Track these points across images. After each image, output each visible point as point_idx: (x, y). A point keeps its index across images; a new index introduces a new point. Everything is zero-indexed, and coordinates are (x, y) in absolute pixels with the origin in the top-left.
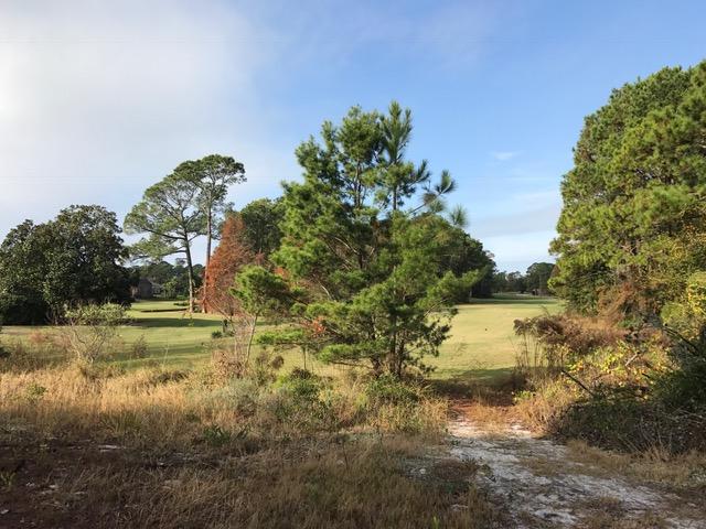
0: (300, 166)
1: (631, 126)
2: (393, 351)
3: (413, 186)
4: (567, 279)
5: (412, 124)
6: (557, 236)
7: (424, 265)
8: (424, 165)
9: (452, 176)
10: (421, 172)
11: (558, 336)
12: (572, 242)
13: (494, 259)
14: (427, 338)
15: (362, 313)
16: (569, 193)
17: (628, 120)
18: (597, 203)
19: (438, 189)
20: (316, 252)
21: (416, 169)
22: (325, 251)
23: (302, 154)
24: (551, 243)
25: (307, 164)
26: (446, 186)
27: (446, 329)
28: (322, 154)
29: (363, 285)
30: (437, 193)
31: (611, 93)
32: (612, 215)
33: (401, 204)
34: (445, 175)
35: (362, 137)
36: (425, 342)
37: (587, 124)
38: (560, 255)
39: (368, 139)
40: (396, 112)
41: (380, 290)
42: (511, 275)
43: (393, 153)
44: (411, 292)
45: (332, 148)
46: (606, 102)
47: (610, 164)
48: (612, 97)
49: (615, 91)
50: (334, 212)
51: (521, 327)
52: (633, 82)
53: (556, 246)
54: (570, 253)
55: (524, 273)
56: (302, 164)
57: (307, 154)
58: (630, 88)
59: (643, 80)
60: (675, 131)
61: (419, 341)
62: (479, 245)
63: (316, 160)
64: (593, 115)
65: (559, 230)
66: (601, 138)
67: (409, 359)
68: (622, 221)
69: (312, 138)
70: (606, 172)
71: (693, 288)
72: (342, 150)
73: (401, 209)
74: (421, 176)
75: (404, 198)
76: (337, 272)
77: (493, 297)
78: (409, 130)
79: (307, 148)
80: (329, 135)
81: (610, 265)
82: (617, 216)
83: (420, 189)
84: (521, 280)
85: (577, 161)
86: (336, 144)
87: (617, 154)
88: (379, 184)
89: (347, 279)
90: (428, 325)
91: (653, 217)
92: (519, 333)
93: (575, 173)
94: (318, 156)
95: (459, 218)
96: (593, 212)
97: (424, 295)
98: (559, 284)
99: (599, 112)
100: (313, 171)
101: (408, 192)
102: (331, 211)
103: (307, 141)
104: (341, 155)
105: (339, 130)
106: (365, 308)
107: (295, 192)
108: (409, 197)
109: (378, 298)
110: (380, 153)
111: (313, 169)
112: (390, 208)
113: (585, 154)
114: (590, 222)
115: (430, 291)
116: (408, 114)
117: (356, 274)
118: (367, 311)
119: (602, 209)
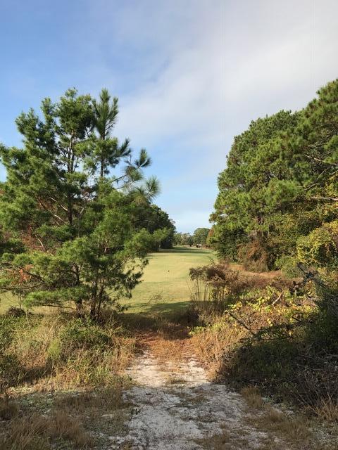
0: (19, 133)
1: (262, 144)
2: (94, 294)
3: (117, 159)
4: (219, 238)
5: (118, 109)
6: (215, 211)
7: (123, 222)
8: (127, 143)
9: (149, 154)
10: (124, 148)
11: (222, 281)
12: (224, 215)
13: (174, 225)
14: (124, 282)
15: (63, 264)
16: (223, 184)
17: (260, 140)
18: (240, 191)
19: (137, 164)
20: (25, 207)
21: (120, 145)
22: (32, 206)
23: (21, 122)
24: (211, 215)
25: (26, 132)
26: (143, 162)
27: (139, 275)
28: (41, 125)
29: (67, 239)
30: (136, 166)
31: (250, 123)
32: (249, 199)
33: (107, 172)
34: (143, 152)
35: (76, 114)
36: (121, 286)
37: (236, 141)
38: (216, 223)
39: (82, 116)
40: (105, 98)
41: (80, 243)
42: (185, 234)
43: (102, 130)
44: (112, 244)
45: (50, 121)
46: (247, 128)
47: (248, 166)
48: (251, 126)
49: (253, 122)
50: (44, 172)
51: (195, 273)
52: (263, 117)
53: (214, 218)
54: (222, 222)
55: (192, 234)
56: (22, 131)
57: (26, 123)
58: (261, 121)
59: (269, 116)
60: (293, 145)
61: (116, 286)
62: (166, 216)
63: (34, 129)
64: (239, 136)
65: (216, 207)
66: (244, 151)
67: (109, 300)
68: (255, 203)
69: (32, 111)
70: (246, 172)
71: (301, 247)
72: (59, 124)
73: (106, 176)
74: (124, 151)
75: (109, 168)
76: (44, 226)
77: (173, 248)
78: (116, 113)
79: (27, 118)
80: (47, 109)
81: (246, 230)
82: (252, 199)
83: (123, 162)
84: (191, 238)
85: (229, 163)
86: (53, 118)
87: (253, 160)
88: (88, 154)
89: (53, 233)
90: (125, 272)
91: (278, 200)
92: (193, 278)
93: (227, 171)
94: (37, 127)
95: (153, 187)
96: (238, 196)
97: (121, 249)
98: (214, 242)
99: (243, 134)
100: (31, 137)
101: (114, 162)
102: (41, 172)
103: (27, 112)
104: (57, 127)
105: (56, 108)
106: (66, 258)
107: (10, 154)
108: (114, 167)
109: (78, 250)
110: (91, 130)
111: (30, 136)
112: (97, 175)
113: (233, 160)
114: (235, 203)
115: (126, 244)
116: (116, 101)
117: (62, 228)
118: (67, 262)
119: (243, 195)
